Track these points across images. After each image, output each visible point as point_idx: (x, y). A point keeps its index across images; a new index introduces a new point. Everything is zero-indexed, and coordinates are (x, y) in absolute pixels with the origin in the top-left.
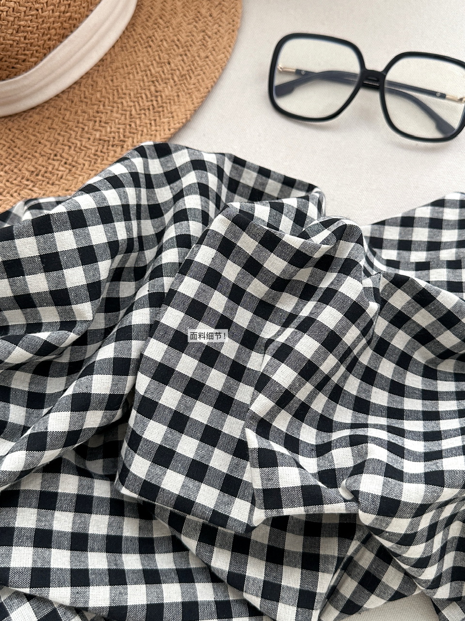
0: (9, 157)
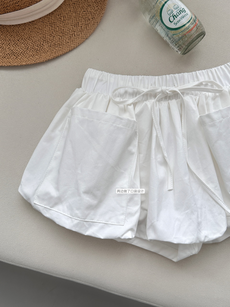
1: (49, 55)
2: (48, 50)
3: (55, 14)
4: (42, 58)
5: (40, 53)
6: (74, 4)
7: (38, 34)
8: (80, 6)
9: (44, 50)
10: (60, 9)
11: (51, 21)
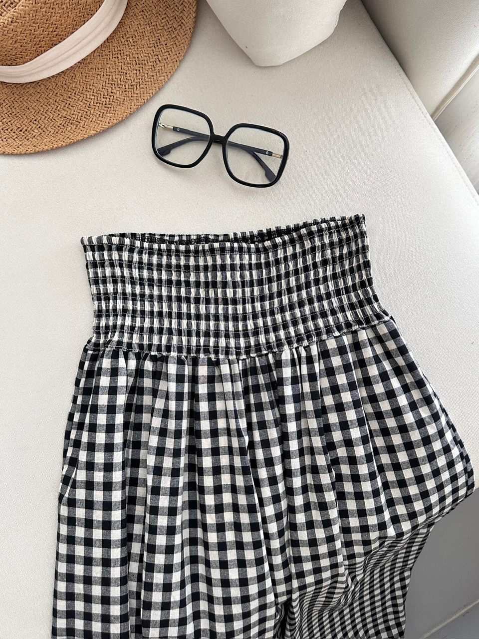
0: (8, 114)
1: (129, 107)
2: (123, 98)
3: (117, 37)
4: (119, 113)
5: (112, 108)
6: (143, 11)
7: (99, 77)
8: (154, 11)
9: (117, 101)
10: (122, 27)
11: (113, 51)
